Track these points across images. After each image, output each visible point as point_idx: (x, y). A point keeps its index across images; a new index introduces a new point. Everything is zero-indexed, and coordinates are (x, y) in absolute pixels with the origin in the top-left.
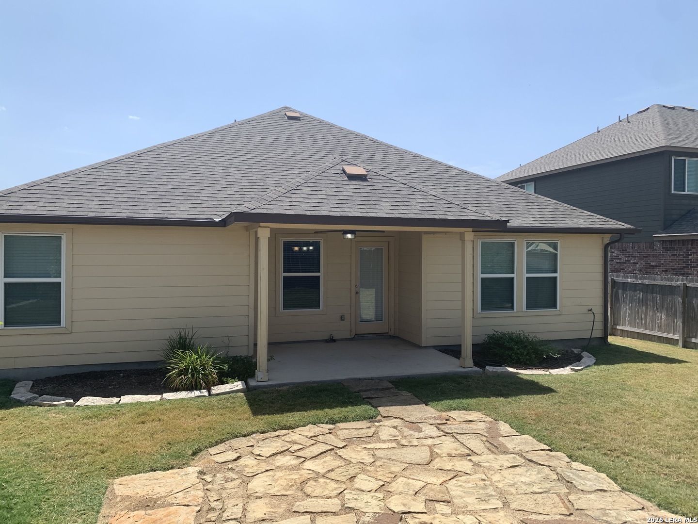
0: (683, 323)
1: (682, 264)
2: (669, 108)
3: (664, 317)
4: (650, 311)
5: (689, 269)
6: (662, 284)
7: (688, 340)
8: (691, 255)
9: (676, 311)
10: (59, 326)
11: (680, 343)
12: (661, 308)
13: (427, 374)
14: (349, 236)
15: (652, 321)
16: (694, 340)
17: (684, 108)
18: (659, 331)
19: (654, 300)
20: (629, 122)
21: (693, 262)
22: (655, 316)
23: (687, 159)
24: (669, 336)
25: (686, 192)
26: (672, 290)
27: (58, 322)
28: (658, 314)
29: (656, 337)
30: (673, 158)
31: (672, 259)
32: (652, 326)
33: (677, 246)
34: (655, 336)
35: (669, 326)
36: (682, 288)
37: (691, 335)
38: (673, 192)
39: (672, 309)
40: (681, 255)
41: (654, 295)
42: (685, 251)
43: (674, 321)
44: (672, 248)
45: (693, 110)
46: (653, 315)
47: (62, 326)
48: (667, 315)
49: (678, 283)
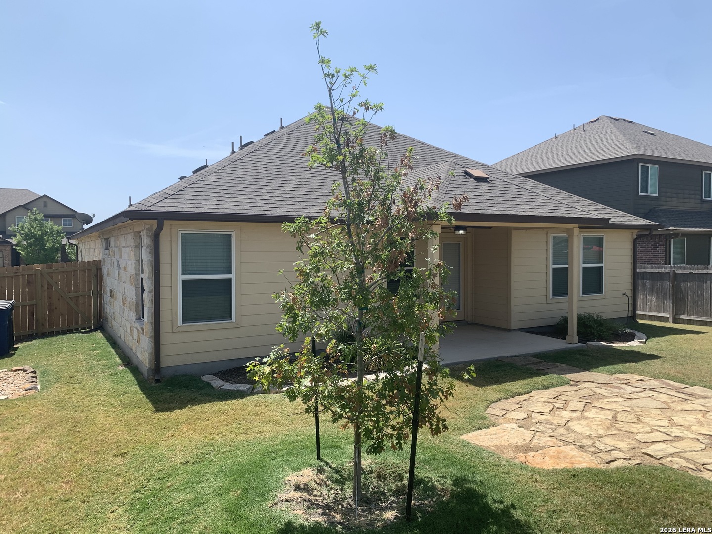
0: (673, 303)
1: (650, 255)
2: (615, 119)
3: (654, 299)
4: (641, 295)
5: (656, 259)
6: (652, 272)
7: (677, 317)
8: (657, 247)
9: (665, 294)
10: (231, 321)
11: (671, 320)
12: (652, 291)
13: (551, 350)
14: (461, 232)
15: (643, 303)
16: (682, 317)
17: (624, 120)
18: (650, 311)
19: (644, 285)
20: (585, 131)
21: (660, 253)
22: (645, 299)
23: (650, 166)
24: (659, 315)
25: (649, 194)
26: (661, 276)
27: (230, 317)
28: (648, 297)
29: (647, 317)
30: (640, 164)
31: (641, 251)
32: (643, 307)
33: (646, 240)
34: (646, 315)
35: (659, 306)
36: (672, 274)
37: (679, 313)
38: (640, 194)
39: (661, 292)
40: (649, 247)
41: (645, 281)
42: (653, 244)
43: (664, 302)
44: (641, 241)
45: (631, 122)
46: (644, 298)
47: (233, 320)
48: (658, 297)
49: (668, 271)
